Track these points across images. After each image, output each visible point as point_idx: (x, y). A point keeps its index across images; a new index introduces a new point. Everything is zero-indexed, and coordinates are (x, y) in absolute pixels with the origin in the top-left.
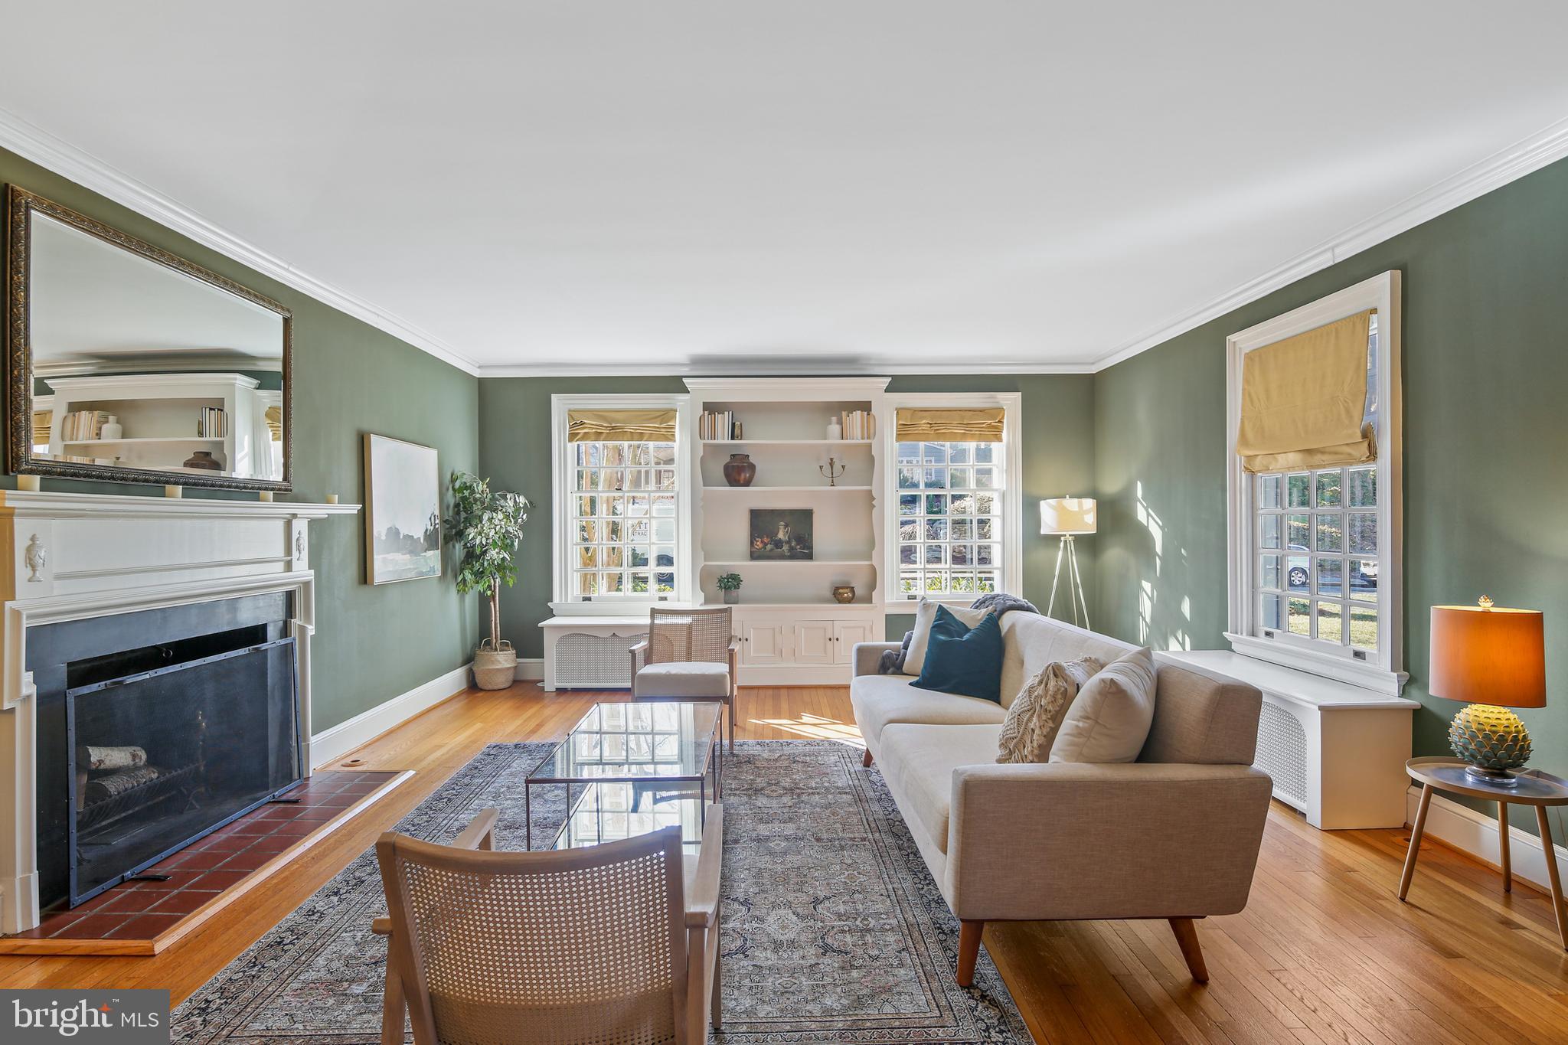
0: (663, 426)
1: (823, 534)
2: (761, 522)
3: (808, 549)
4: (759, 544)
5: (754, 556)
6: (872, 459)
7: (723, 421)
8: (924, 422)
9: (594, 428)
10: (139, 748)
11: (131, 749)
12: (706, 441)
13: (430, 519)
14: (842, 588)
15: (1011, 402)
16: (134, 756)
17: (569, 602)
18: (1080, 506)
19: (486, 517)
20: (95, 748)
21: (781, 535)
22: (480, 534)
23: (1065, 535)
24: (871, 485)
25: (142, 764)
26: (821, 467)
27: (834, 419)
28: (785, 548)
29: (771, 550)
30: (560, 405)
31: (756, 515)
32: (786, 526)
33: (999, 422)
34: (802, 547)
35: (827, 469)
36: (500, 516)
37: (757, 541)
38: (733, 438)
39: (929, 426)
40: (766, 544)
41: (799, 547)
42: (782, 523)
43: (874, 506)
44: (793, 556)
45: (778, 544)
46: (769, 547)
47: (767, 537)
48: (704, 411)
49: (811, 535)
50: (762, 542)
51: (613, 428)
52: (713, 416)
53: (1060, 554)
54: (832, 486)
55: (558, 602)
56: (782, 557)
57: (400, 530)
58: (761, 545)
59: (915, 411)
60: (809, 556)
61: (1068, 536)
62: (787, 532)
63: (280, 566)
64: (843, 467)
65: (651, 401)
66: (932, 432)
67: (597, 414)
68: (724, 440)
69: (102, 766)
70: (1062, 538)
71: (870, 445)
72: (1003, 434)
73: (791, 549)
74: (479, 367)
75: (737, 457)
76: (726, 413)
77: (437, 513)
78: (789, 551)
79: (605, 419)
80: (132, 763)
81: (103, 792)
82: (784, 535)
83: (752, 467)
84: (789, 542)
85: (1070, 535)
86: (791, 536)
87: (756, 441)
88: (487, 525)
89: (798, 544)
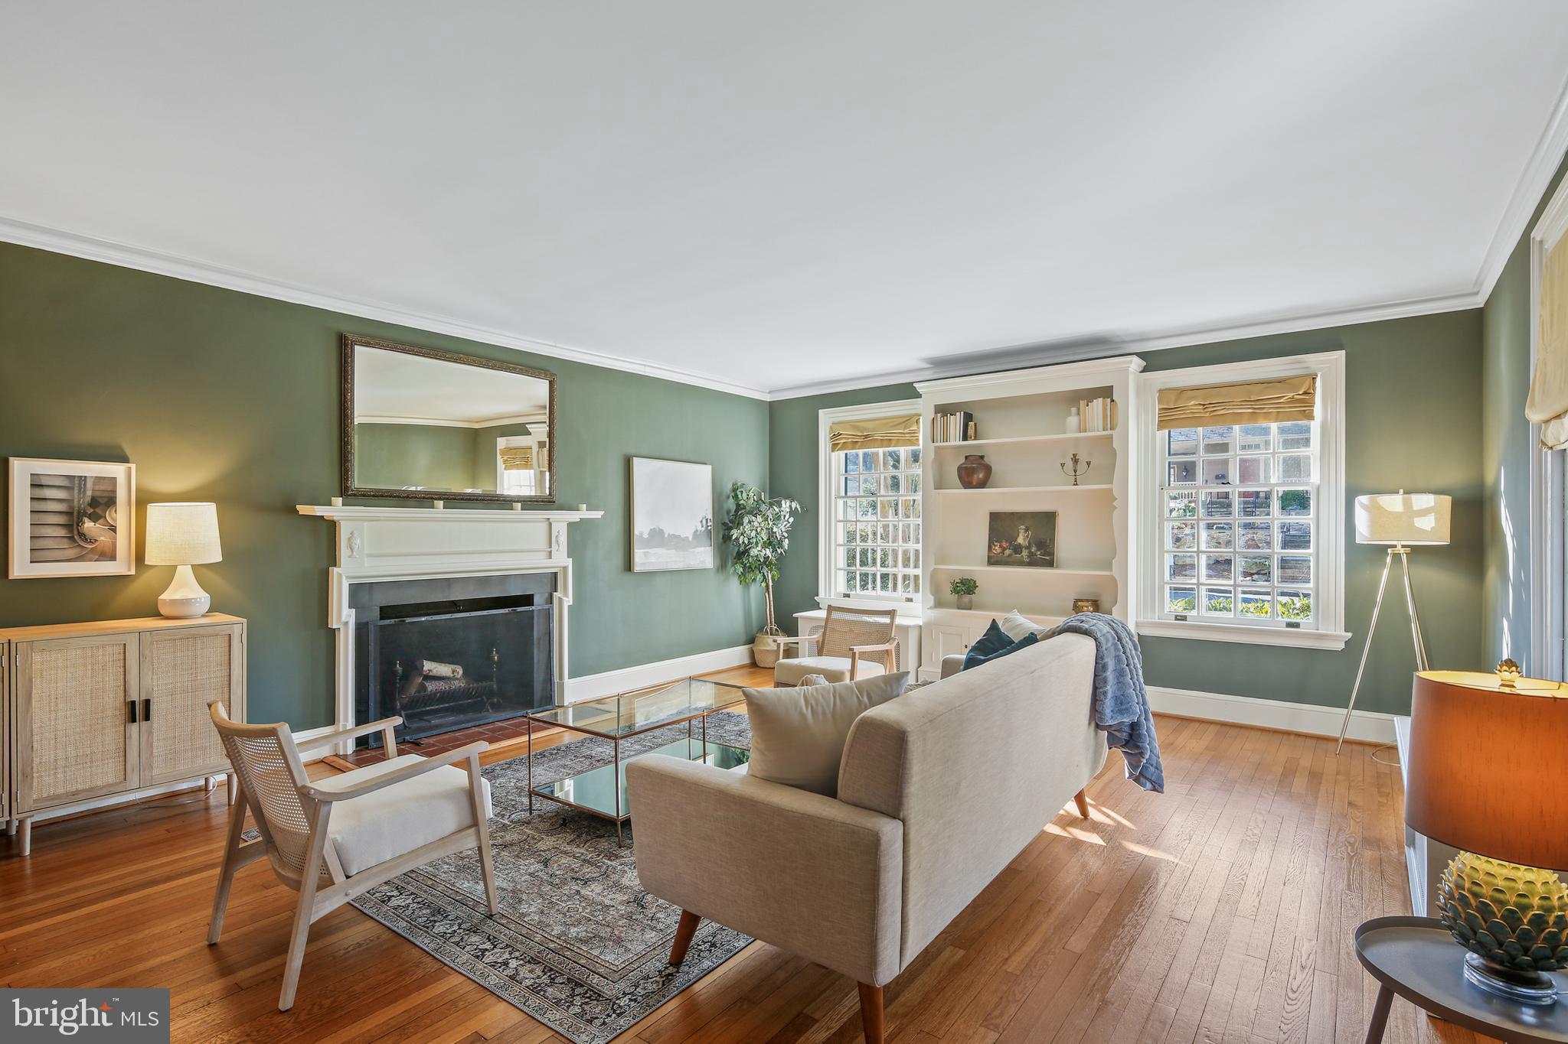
0: (906, 431)
1: (1067, 539)
2: (1001, 525)
3: (1048, 555)
4: (997, 549)
5: (992, 561)
6: (1114, 453)
7: (956, 422)
8: (1192, 403)
9: (849, 438)
10: (459, 667)
11: (453, 666)
12: (939, 444)
13: (701, 521)
14: (1081, 601)
15: (1331, 365)
16: (453, 672)
17: (832, 597)
18: (1407, 504)
19: (746, 520)
20: (429, 662)
21: (1021, 540)
22: (742, 534)
23: (1395, 546)
24: (1112, 483)
25: (459, 677)
26: (1063, 465)
27: (1074, 410)
28: (1025, 553)
29: (1009, 555)
30: (826, 418)
31: (995, 518)
32: (1027, 530)
33: (1305, 393)
34: (1043, 554)
35: (1069, 464)
36: (759, 519)
37: (995, 546)
38: (965, 437)
39: (1202, 407)
40: (1004, 549)
41: (1039, 553)
42: (1023, 527)
43: (1116, 508)
44: (1033, 563)
45: (1018, 549)
46: (1007, 552)
47: (1006, 541)
48: (936, 413)
49: (1053, 540)
50: (1000, 546)
51: (867, 436)
52: (945, 418)
53: (1385, 573)
54: (1074, 485)
55: (823, 597)
56: (1021, 563)
57: (665, 531)
58: (999, 550)
59: (1181, 391)
60: (1050, 564)
61: (1399, 547)
62: (1027, 536)
63: (544, 555)
64: (1089, 463)
65: (895, 409)
66: (1208, 415)
67: (853, 425)
68: (955, 440)
69: (431, 674)
70: (1389, 551)
71: (1110, 437)
72: (1315, 409)
73: (1031, 555)
74: (770, 392)
75: (971, 458)
76: (958, 414)
77: (710, 516)
78: (1029, 556)
79: (857, 428)
80: (452, 675)
81: (425, 688)
82: (1024, 540)
83: (988, 469)
84: (1028, 547)
85: (1403, 546)
86: (1031, 541)
87: (996, 439)
88: (747, 527)
89: (1038, 550)
